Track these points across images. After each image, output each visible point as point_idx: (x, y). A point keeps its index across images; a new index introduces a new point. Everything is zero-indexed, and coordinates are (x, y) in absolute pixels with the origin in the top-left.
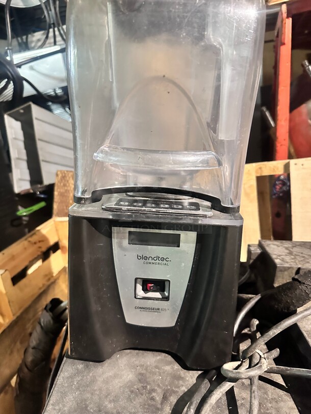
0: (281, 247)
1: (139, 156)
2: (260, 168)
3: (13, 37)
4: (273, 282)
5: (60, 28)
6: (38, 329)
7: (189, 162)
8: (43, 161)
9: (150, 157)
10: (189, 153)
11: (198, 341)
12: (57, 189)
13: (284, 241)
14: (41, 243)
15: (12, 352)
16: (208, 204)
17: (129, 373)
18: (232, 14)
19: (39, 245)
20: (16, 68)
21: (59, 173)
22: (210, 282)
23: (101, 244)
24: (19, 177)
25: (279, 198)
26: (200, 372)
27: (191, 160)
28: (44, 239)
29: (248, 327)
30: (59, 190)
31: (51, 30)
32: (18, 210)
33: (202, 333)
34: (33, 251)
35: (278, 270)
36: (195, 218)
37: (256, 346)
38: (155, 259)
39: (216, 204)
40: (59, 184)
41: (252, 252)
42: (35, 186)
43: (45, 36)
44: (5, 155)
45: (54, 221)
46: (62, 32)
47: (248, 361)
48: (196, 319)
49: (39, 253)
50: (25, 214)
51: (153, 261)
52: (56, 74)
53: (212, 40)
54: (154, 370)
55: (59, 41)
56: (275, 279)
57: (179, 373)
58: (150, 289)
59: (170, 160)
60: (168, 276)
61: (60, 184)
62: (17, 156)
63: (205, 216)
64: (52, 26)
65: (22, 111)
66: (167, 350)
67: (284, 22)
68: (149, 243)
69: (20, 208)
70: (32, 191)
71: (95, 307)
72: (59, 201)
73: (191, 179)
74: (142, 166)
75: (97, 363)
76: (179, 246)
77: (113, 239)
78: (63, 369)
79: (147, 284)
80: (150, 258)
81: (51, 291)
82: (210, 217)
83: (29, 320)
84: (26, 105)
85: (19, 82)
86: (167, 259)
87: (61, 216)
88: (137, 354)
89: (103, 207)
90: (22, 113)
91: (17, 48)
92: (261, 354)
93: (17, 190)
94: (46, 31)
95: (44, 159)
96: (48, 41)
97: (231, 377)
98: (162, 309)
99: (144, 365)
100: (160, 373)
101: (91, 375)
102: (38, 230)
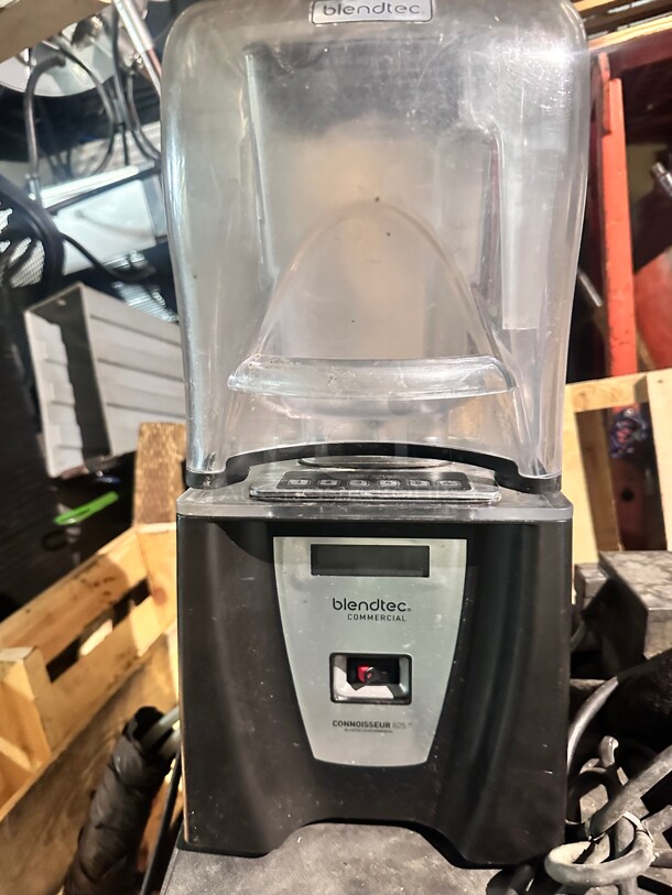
0: (650, 566)
1: (329, 375)
2: (583, 395)
3: (40, 156)
4: (641, 647)
5: (137, 133)
6: (110, 780)
7: (438, 382)
8: (110, 405)
9: (354, 375)
10: (441, 361)
11: (486, 796)
12: (142, 464)
13: (656, 553)
14: (109, 583)
15: (50, 838)
16: (488, 474)
17: (328, 880)
18: (517, 58)
19: (104, 587)
20: (48, 216)
21: (144, 428)
22: (505, 656)
23: (251, 578)
24: (59, 442)
25: (627, 458)
26: (493, 872)
27: (443, 376)
28: (115, 575)
29: (596, 757)
30: (145, 465)
31: (118, 138)
32: (57, 514)
33: (492, 777)
34: (92, 601)
35: (650, 618)
36: (462, 507)
37: (624, 803)
38: (374, 606)
39: (505, 473)
40: (145, 452)
41: (587, 580)
42: (92, 460)
43: (105, 151)
44: (27, 396)
45: (137, 533)
46: (141, 140)
47: (606, 841)
48: (476, 743)
49: (106, 606)
50: (73, 521)
51: (370, 612)
52: (129, 224)
53: (475, 119)
54: (384, 872)
55: (136, 158)
56: (646, 639)
57: (443, 876)
58: (366, 678)
59: (399, 379)
60: (406, 646)
61: (148, 451)
62: (53, 398)
63: (483, 503)
64: (121, 128)
65: (62, 303)
66: (412, 819)
67: (605, 88)
68: (359, 571)
69: (61, 508)
70: (86, 471)
71: (242, 725)
72: (146, 488)
73: (444, 421)
74: (337, 395)
75: (251, 860)
76: (427, 575)
77: (276, 565)
78: (174, 878)
79: (358, 667)
80: (363, 606)
81: (133, 691)
82: (494, 504)
83: (88, 761)
84: (69, 290)
85: (55, 244)
86: (402, 607)
87: (151, 523)
88: (343, 832)
89: (252, 492)
90: (62, 307)
91: (50, 176)
92: (636, 821)
93: (54, 470)
94: (108, 141)
95: (110, 401)
96: (112, 160)
97: (572, 882)
98: (395, 725)
99: (360, 860)
100: (399, 878)
101: (238, 888)
102: (103, 556)
